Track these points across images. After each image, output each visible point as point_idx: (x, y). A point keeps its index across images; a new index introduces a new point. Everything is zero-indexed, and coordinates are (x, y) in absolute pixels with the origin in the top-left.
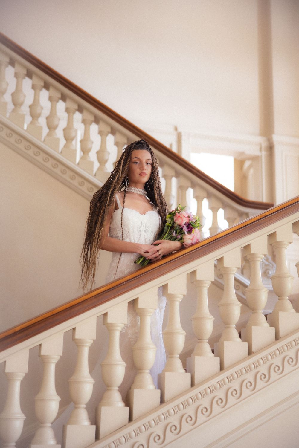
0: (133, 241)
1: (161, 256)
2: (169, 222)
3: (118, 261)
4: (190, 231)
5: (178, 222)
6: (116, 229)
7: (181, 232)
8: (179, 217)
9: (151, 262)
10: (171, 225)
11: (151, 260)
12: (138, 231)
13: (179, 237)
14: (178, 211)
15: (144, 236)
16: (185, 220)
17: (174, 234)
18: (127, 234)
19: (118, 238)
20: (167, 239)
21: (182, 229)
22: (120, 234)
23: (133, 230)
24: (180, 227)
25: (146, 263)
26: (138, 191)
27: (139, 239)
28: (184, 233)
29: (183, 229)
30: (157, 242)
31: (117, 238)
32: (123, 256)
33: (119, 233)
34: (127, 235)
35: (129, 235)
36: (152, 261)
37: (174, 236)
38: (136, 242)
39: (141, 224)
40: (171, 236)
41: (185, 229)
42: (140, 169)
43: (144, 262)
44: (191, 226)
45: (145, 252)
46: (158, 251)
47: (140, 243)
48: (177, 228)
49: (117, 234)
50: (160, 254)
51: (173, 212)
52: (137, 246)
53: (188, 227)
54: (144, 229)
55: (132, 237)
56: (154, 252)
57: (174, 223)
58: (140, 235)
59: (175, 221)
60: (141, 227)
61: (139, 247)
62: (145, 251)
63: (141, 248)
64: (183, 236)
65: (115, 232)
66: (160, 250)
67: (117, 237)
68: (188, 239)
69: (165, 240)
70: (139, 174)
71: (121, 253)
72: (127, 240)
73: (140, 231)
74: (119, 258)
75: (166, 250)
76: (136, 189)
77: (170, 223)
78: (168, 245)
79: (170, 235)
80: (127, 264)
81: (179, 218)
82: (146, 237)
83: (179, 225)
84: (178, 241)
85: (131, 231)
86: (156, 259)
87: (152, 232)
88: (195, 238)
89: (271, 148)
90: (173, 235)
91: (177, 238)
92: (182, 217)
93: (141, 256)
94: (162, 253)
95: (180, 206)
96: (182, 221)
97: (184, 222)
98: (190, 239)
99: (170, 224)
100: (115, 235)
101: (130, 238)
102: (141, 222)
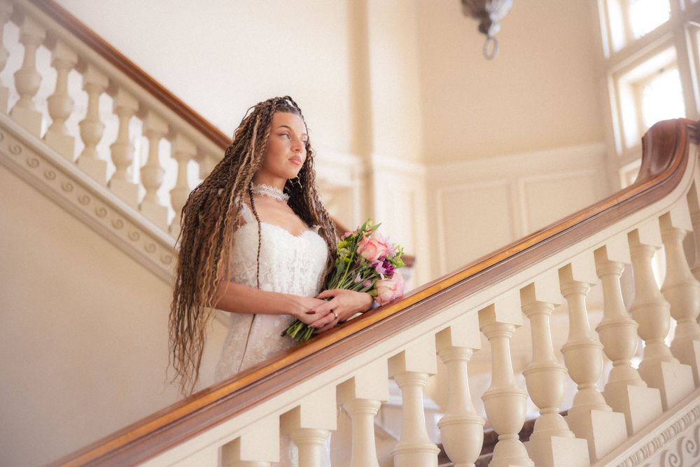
0: (278, 290)
1: (336, 321)
2: (347, 255)
3: (248, 330)
4: (389, 274)
5: (365, 255)
6: (243, 265)
7: (372, 274)
8: (369, 243)
9: (317, 334)
10: (350, 261)
11: (316, 329)
12: (288, 268)
13: (369, 285)
14: (367, 233)
15: (301, 279)
16: (381, 252)
17: (358, 279)
18: (267, 274)
19: (247, 284)
20: (345, 287)
21: (373, 269)
22: (251, 275)
23: (279, 266)
24: (371, 266)
25: (308, 335)
26: (273, 192)
27: (291, 285)
28: (379, 276)
29: (377, 269)
30: (327, 293)
31: (245, 283)
32: (259, 320)
33: (248, 273)
34: (266, 276)
35: (272, 277)
36: (318, 332)
37: (358, 283)
38: (285, 292)
39: (295, 256)
40: (351, 282)
41: (380, 270)
42: (291, 149)
43: (303, 333)
44: (389, 263)
45: (308, 313)
46: (332, 311)
47: (293, 294)
48: (365, 267)
49: (245, 274)
50: (336, 318)
51: (355, 235)
52: (292, 300)
53: (385, 266)
54: (301, 266)
55: (277, 281)
56: (324, 314)
57: (357, 255)
58: (293, 278)
59: (361, 252)
60: (294, 260)
61: (294, 302)
62: (307, 311)
63: (298, 304)
64: (376, 281)
65: (239, 271)
66: (336, 308)
67: (245, 281)
68: (387, 288)
69: (342, 290)
70: (289, 160)
71: (254, 315)
72: (267, 288)
73: (293, 268)
74: (250, 323)
75: (347, 309)
76: (271, 189)
77: (349, 257)
78: (348, 300)
79: (349, 280)
80: (268, 336)
81: (370, 246)
82: (304, 283)
83: (367, 261)
84: (366, 292)
85: (275, 268)
86: (326, 328)
87: (314, 272)
88: (399, 288)
89: (367, 176)
90: (356, 281)
91: (363, 287)
92: (376, 244)
93: (297, 321)
94: (340, 314)
95: (370, 223)
96: (373, 253)
97: (378, 257)
98: (390, 289)
99: (348, 259)
100: (239, 276)
101: (272, 284)
102: (296, 251)
